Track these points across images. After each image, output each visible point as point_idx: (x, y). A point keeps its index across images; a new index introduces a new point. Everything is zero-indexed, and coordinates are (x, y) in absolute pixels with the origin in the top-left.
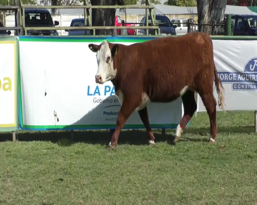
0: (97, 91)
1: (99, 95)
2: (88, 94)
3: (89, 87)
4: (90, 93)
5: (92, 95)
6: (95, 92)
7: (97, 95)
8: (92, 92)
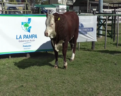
0: (20, 37)
1: (21, 39)
2: (17, 39)
3: (17, 35)
4: (17, 38)
5: (18, 39)
6: (20, 38)
7: (20, 39)
8: (18, 37)
